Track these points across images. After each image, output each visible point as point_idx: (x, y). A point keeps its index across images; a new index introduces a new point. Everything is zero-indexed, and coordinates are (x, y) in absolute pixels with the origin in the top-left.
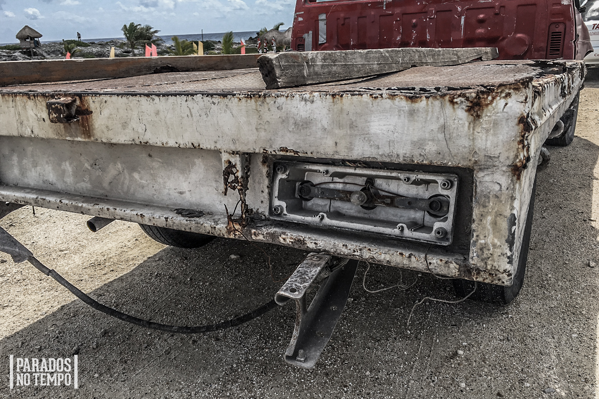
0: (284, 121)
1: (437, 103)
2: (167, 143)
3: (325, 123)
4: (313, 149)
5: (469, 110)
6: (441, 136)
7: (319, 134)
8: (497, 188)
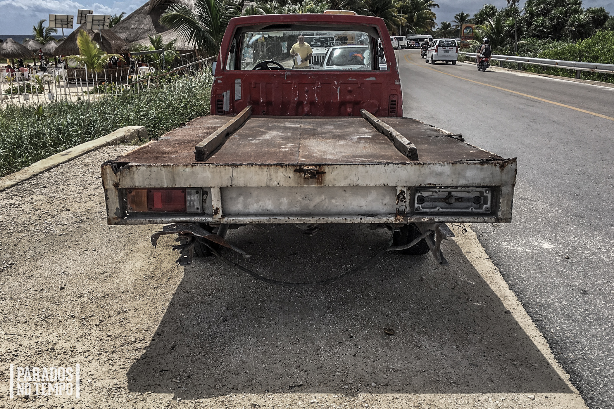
0: (431, 173)
1: (490, 166)
2: (369, 185)
3: (449, 173)
4: (442, 183)
5: (500, 168)
6: (491, 176)
7: (446, 177)
8: (508, 191)
